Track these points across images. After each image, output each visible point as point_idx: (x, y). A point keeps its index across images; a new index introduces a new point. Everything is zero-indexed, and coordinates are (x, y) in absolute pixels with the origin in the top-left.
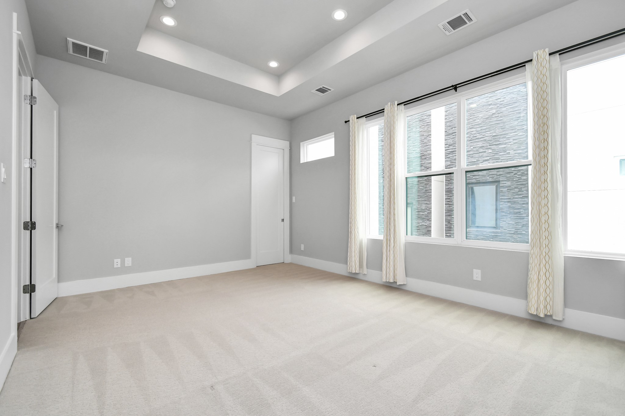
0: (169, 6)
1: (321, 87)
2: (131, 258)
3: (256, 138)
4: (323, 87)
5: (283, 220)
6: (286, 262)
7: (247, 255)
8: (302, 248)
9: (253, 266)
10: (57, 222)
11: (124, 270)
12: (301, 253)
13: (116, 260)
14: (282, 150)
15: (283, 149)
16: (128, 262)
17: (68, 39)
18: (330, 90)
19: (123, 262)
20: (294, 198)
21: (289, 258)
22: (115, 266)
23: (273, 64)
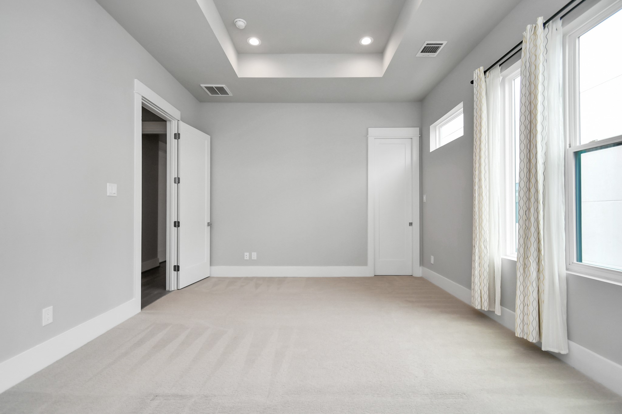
0: (241, 28)
1: (425, 45)
2: (256, 253)
3: (372, 131)
4: (427, 44)
5: (411, 224)
6: (415, 275)
7: (362, 260)
8: (432, 262)
9: (370, 274)
10: (209, 221)
11: (251, 262)
12: (431, 267)
13: (246, 254)
14: (410, 139)
15: (412, 138)
16: (254, 256)
17: (201, 85)
18: (442, 44)
19: (250, 256)
20: (425, 198)
21: (418, 272)
22: (245, 258)
23: (366, 41)
